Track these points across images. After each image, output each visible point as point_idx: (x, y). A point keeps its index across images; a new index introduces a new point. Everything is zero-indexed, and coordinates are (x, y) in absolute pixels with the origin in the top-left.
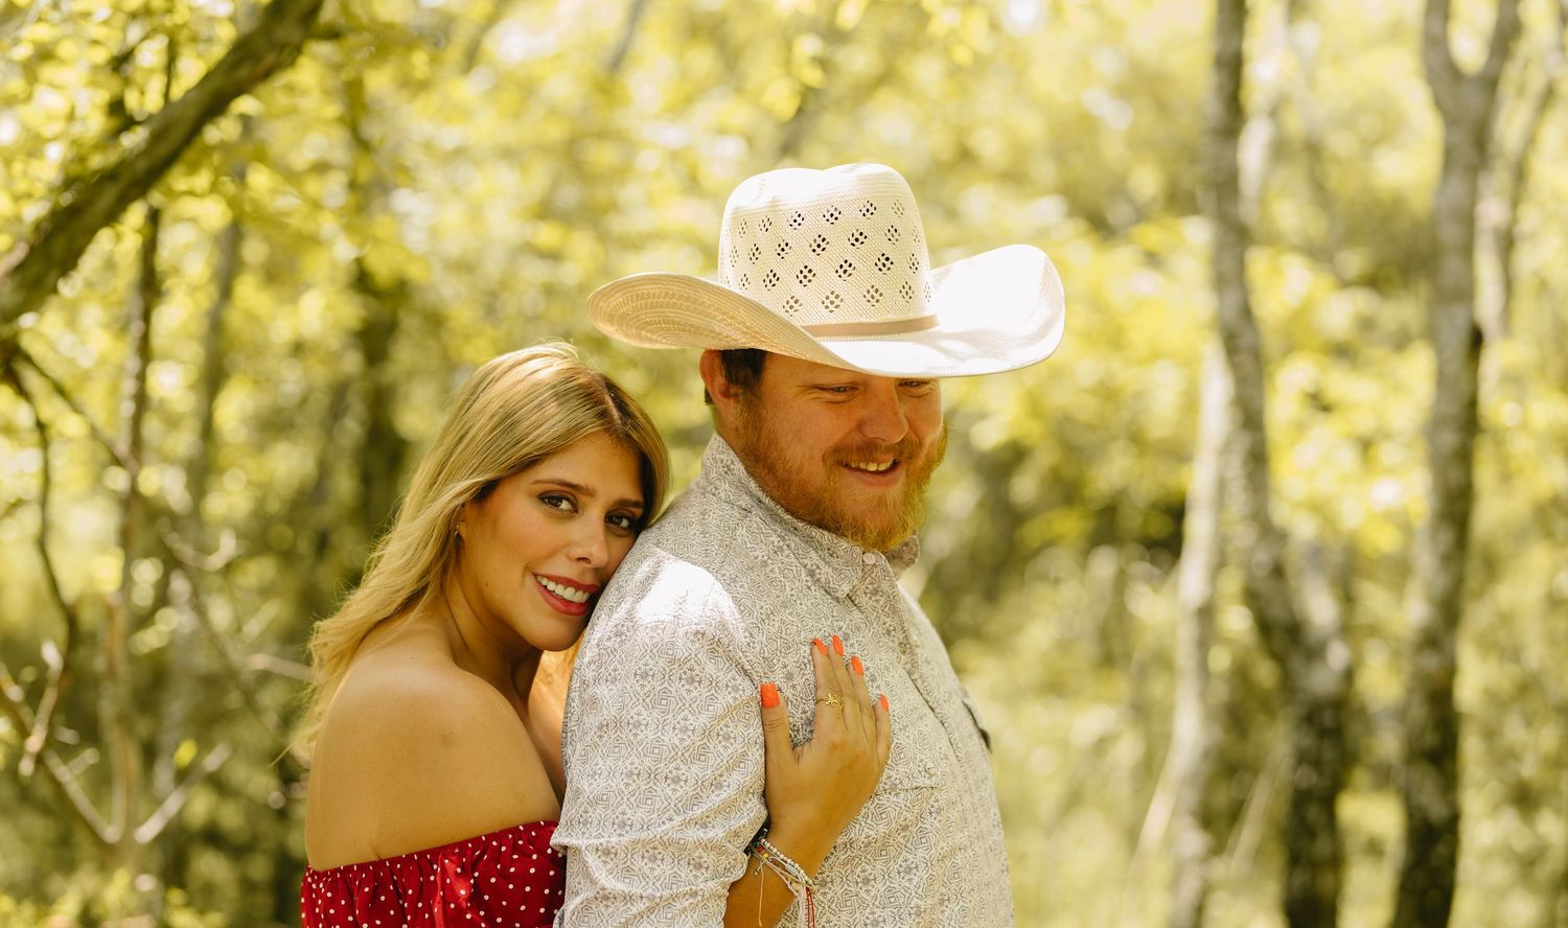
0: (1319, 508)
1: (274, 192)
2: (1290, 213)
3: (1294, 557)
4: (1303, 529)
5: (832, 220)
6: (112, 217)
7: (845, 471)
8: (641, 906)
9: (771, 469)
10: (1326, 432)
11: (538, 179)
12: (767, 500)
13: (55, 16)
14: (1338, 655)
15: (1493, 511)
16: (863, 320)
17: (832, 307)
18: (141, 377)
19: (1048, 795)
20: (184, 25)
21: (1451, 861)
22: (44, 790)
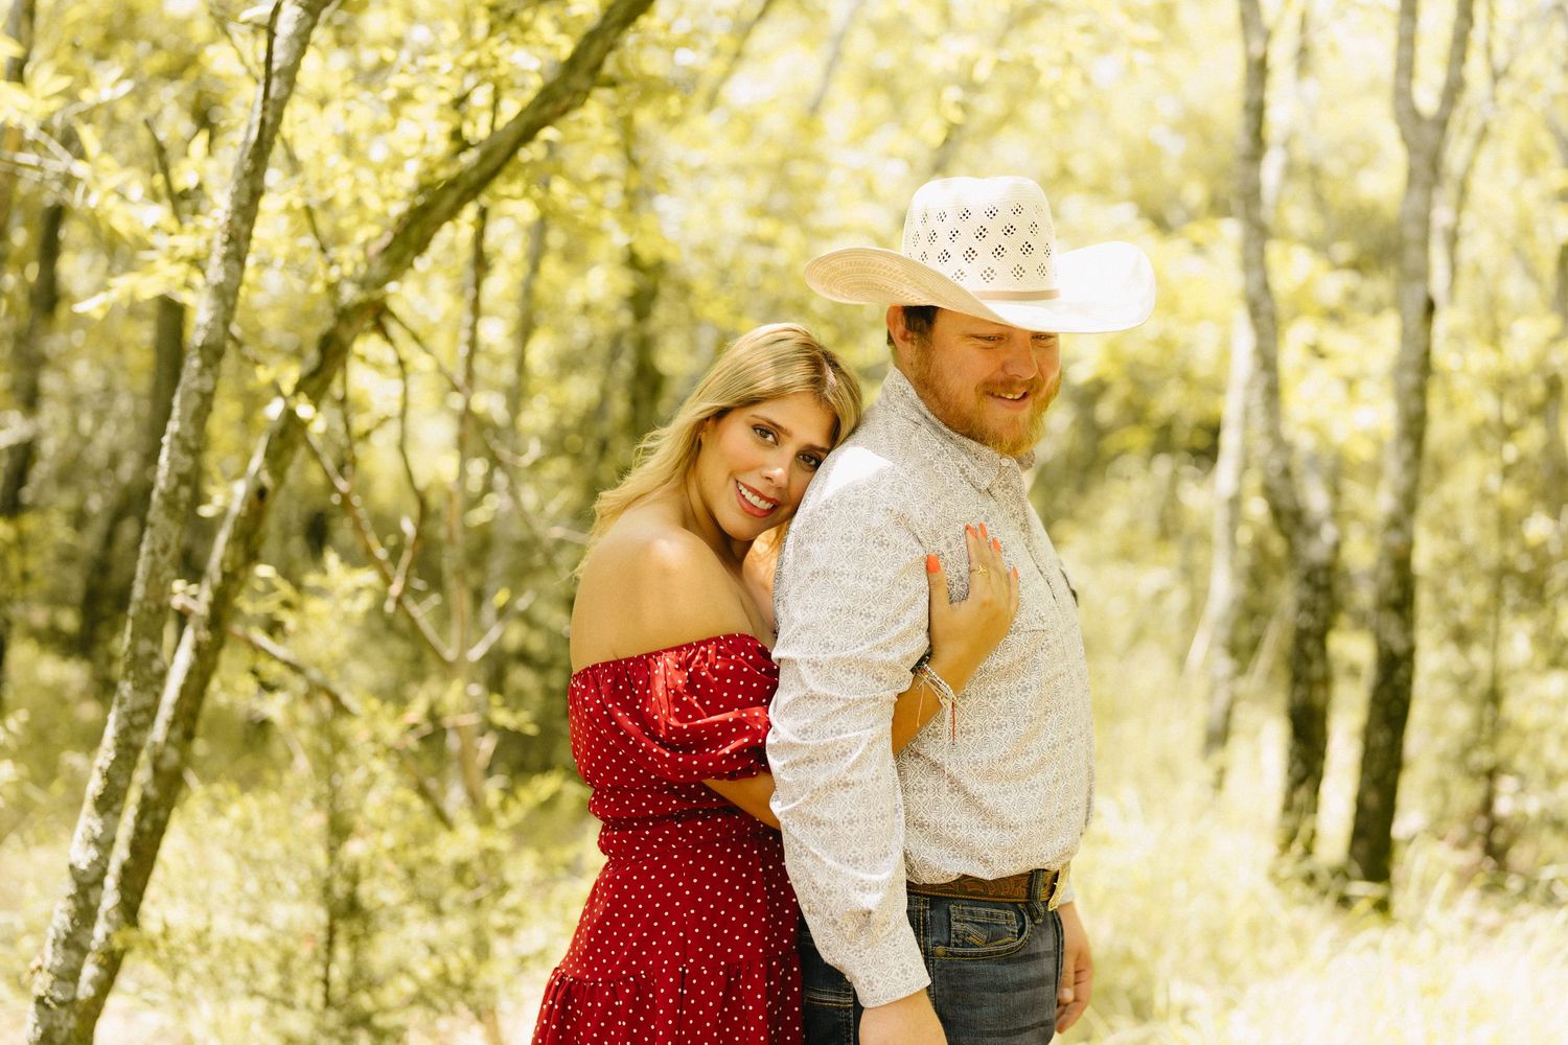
0: (1316, 428)
1: (569, 197)
2: (1298, 216)
3: (1298, 462)
4: (1305, 442)
5: (991, 215)
6: (453, 214)
7: (991, 398)
8: (839, 705)
9: (936, 395)
10: (1322, 372)
11: (759, 188)
12: (932, 417)
13: (413, 69)
14: (1328, 533)
15: (1441, 431)
16: (1011, 289)
17: (988, 279)
18: (473, 328)
19: (1121, 631)
20: (505, 76)
21: (1409, 681)
22: (403, 623)
